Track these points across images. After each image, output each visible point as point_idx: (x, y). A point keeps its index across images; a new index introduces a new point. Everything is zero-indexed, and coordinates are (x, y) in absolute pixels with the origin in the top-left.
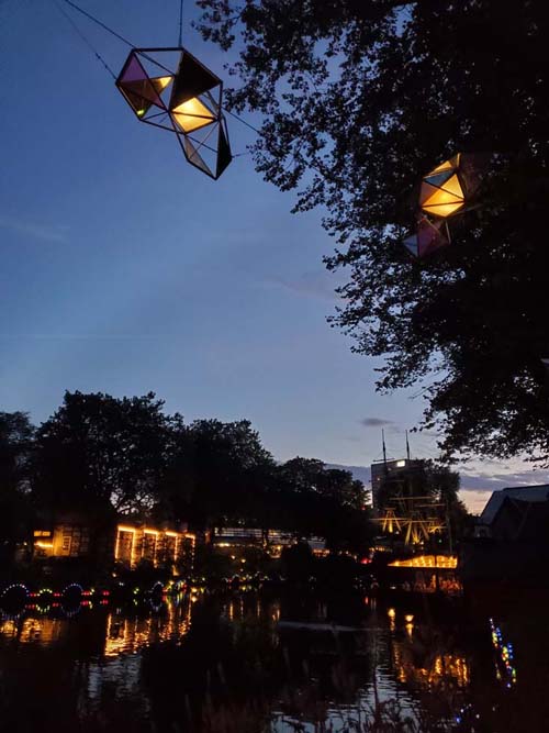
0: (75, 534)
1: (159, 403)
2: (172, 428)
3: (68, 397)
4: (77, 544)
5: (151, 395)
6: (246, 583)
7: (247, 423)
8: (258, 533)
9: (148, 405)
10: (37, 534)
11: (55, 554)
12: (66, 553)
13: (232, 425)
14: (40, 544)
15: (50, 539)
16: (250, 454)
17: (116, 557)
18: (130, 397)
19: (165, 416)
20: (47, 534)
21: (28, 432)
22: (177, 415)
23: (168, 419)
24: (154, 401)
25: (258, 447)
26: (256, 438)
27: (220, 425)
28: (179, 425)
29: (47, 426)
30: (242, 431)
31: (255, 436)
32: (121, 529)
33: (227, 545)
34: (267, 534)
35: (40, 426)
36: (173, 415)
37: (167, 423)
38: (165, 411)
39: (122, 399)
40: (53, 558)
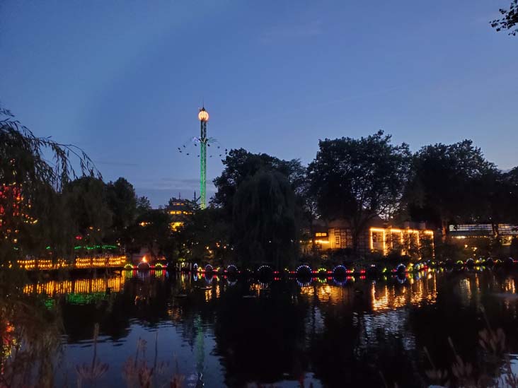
0: (342, 234)
1: (388, 137)
2: (400, 155)
3: (322, 144)
4: (345, 240)
5: (380, 133)
6: (480, 265)
7: (469, 143)
8: (489, 227)
9: (380, 140)
10: (317, 235)
11: (331, 247)
12: (338, 246)
13: (455, 146)
14: (320, 242)
15: (326, 238)
16: (475, 167)
17: (372, 248)
18: (366, 137)
19: (394, 146)
20: (325, 234)
21: (301, 171)
22: (404, 144)
23: (396, 149)
24: (383, 137)
25: (481, 160)
26: (478, 153)
27: (444, 148)
28: (407, 152)
29: (312, 166)
30: (465, 150)
31: (477, 152)
32: (373, 230)
33: (464, 237)
34: (497, 227)
35: (307, 166)
36: (400, 145)
37: (396, 152)
38: (393, 143)
39: (360, 140)
40: (329, 250)
